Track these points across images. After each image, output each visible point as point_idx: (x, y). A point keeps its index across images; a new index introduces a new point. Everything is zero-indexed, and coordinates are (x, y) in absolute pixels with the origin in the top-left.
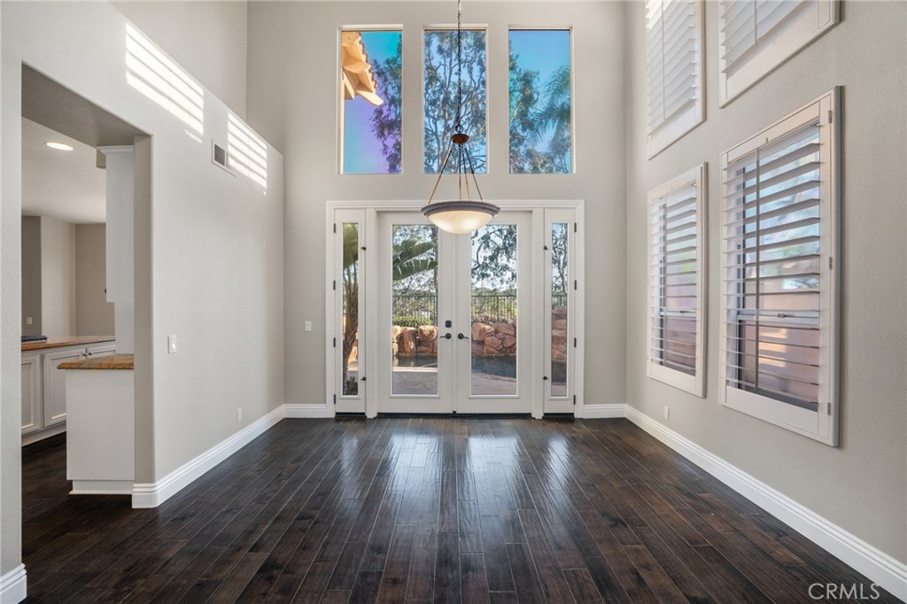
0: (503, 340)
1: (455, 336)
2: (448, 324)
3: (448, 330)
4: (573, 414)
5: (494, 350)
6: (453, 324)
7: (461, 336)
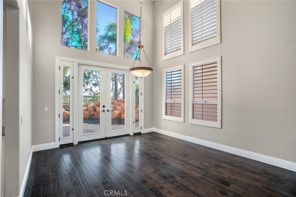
0: (90, 112)
1: (106, 111)
2: (104, 107)
3: (104, 109)
4: (141, 132)
5: (87, 116)
6: (106, 107)
7: (108, 111)
